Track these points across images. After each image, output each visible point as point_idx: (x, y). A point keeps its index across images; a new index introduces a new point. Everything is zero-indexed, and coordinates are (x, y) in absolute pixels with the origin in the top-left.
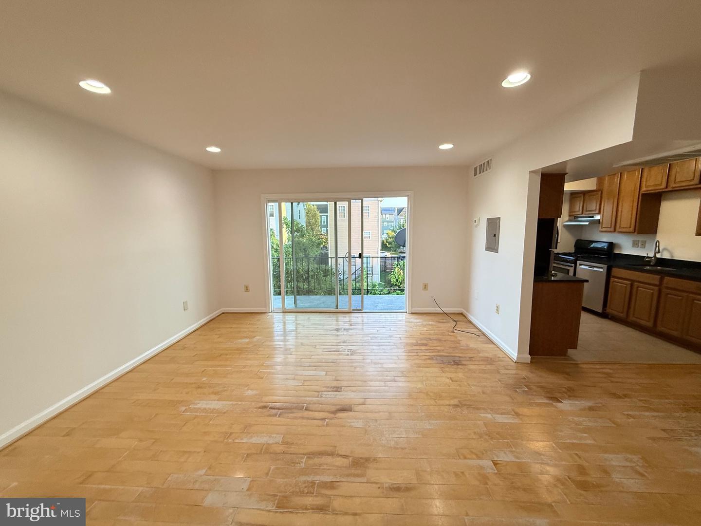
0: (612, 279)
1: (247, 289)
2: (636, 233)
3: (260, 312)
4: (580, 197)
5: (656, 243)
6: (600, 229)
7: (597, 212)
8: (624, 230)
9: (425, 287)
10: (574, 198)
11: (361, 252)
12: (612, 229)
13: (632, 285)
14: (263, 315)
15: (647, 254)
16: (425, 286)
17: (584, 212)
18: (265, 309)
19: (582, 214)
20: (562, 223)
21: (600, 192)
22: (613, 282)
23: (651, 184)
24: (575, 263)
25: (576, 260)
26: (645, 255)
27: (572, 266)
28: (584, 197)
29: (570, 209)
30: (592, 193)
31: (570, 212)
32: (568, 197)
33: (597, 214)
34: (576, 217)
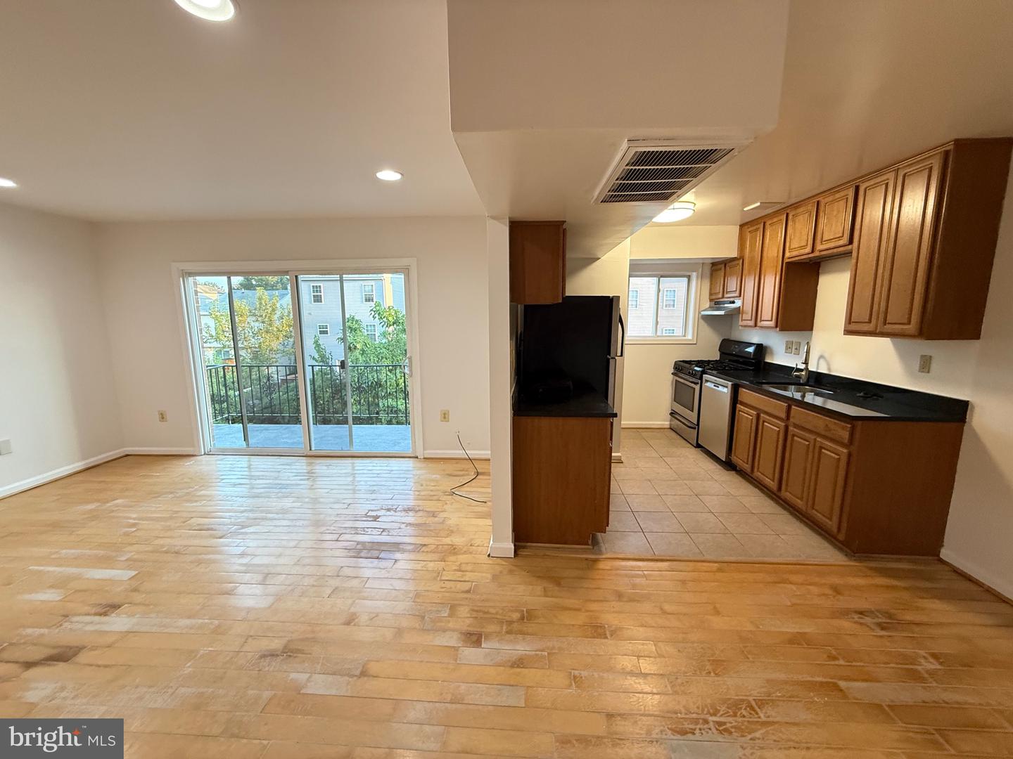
0: (738, 406)
1: (162, 417)
2: (778, 329)
3: (184, 453)
4: (721, 269)
6: (741, 323)
7: (737, 294)
8: (765, 324)
9: (445, 416)
10: (717, 270)
11: (343, 359)
12: (752, 323)
13: (758, 417)
14: (188, 459)
15: (797, 365)
16: (445, 414)
17: (726, 296)
18: (192, 449)
19: (723, 297)
20: (699, 313)
21: (741, 261)
22: (740, 411)
23: (797, 246)
24: (701, 378)
25: (703, 372)
26: (795, 366)
27: (698, 383)
28: (725, 270)
29: (711, 289)
30: (734, 263)
31: (711, 294)
32: (707, 270)
33: (737, 297)
34: (717, 303)
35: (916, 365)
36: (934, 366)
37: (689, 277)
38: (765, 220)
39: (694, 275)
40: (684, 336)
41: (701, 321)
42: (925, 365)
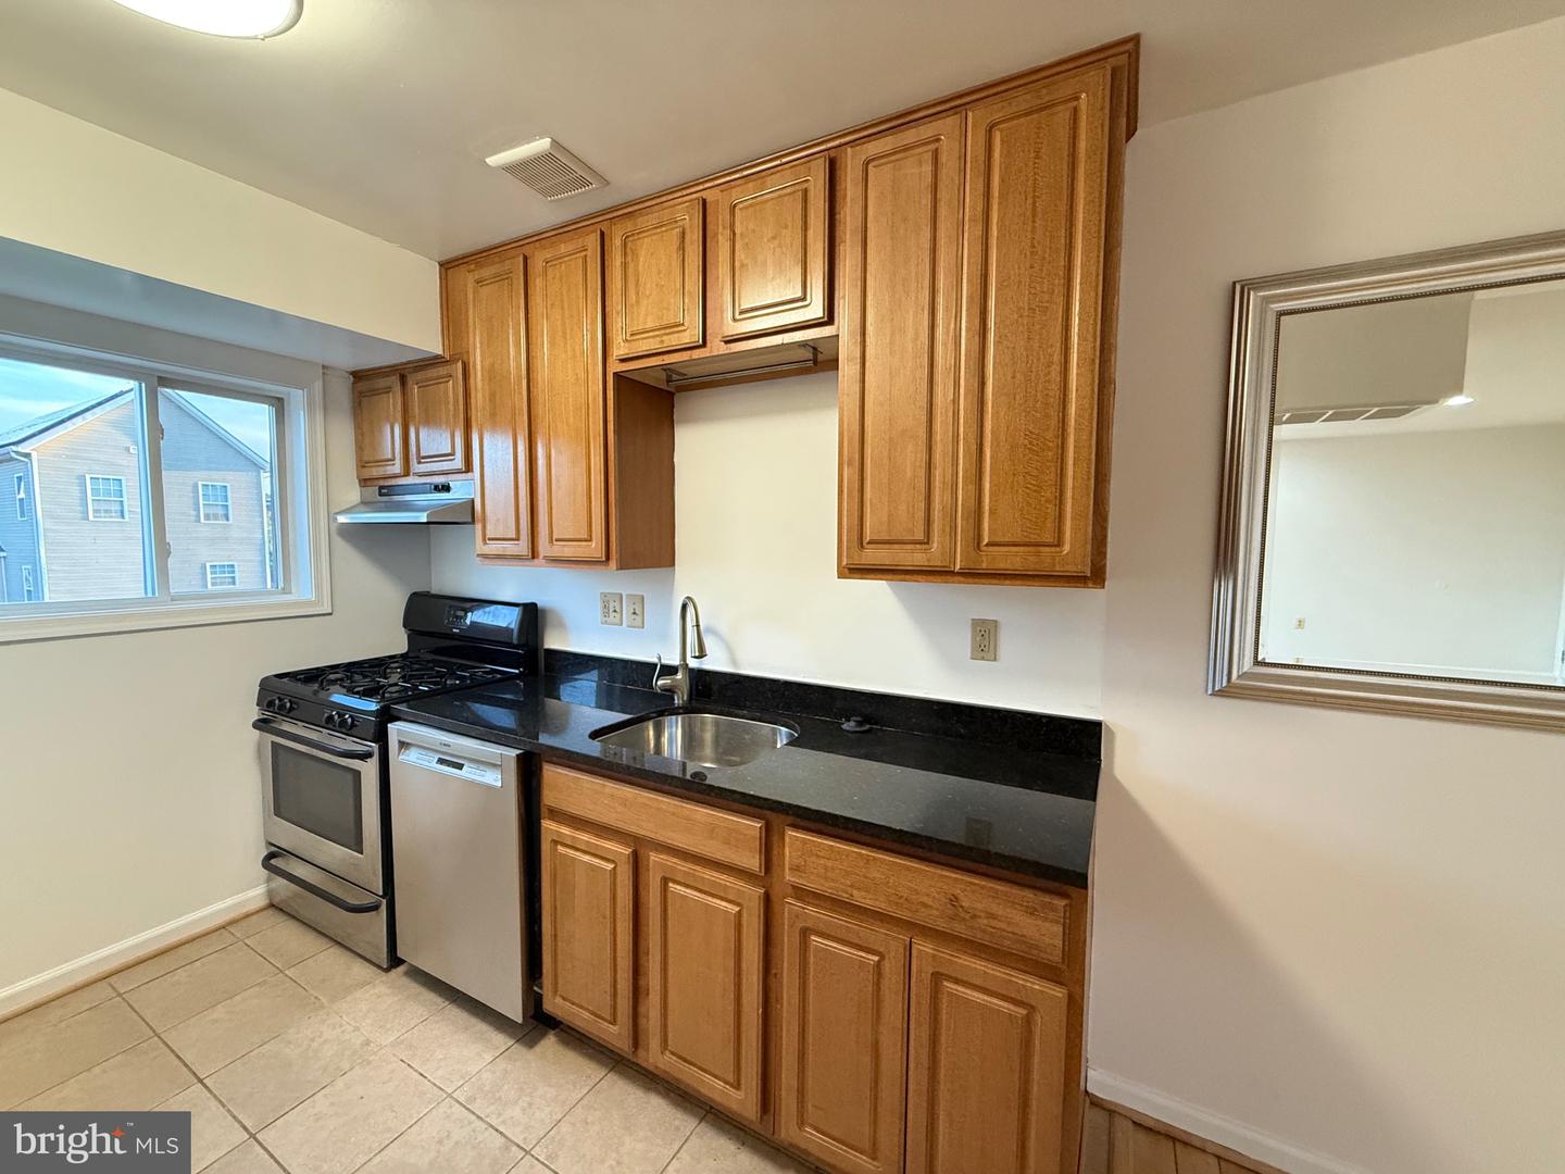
0: (548, 826)
2: (613, 564)
4: (388, 390)
5: (684, 607)
6: (480, 548)
7: (458, 462)
8: (568, 551)
10: (375, 392)
12: (522, 547)
15: (658, 655)
17: (416, 467)
19: (407, 473)
20: (331, 517)
21: (460, 364)
22: (556, 843)
23: (650, 325)
24: (381, 737)
25: (386, 716)
26: (655, 660)
27: (368, 755)
28: (404, 393)
29: (360, 448)
30: (432, 373)
31: (362, 464)
32: (342, 391)
33: (459, 472)
34: (386, 491)
35: (964, 641)
36: (1007, 644)
37: (279, 404)
38: (527, 250)
39: (297, 399)
40: (286, 591)
41: (339, 542)
42: (985, 640)
